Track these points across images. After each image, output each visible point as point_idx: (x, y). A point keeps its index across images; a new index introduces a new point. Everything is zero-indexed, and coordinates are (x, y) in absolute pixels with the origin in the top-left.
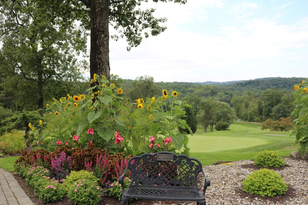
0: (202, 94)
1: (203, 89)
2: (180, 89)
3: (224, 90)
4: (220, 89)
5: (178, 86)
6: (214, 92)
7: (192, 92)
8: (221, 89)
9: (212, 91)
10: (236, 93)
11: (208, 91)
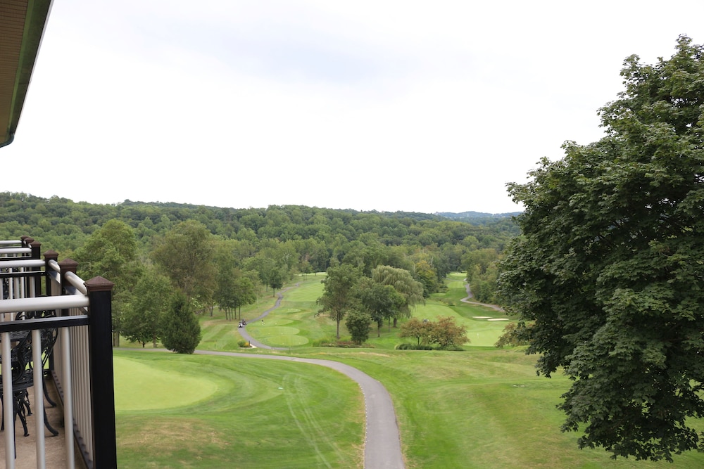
0: (433, 239)
1: (439, 230)
2: (395, 226)
3: (478, 232)
4: (471, 230)
5: (393, 222)
6: (460, 236)
7: (417, 233)
8: (474, 231)
9: (454, 233)
10: (501, 239)
11: (448, 234)
